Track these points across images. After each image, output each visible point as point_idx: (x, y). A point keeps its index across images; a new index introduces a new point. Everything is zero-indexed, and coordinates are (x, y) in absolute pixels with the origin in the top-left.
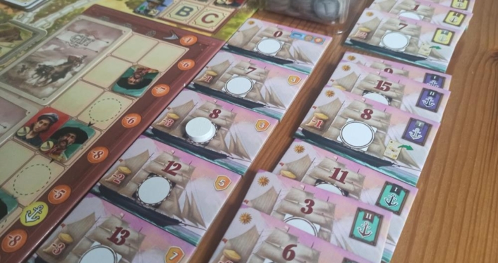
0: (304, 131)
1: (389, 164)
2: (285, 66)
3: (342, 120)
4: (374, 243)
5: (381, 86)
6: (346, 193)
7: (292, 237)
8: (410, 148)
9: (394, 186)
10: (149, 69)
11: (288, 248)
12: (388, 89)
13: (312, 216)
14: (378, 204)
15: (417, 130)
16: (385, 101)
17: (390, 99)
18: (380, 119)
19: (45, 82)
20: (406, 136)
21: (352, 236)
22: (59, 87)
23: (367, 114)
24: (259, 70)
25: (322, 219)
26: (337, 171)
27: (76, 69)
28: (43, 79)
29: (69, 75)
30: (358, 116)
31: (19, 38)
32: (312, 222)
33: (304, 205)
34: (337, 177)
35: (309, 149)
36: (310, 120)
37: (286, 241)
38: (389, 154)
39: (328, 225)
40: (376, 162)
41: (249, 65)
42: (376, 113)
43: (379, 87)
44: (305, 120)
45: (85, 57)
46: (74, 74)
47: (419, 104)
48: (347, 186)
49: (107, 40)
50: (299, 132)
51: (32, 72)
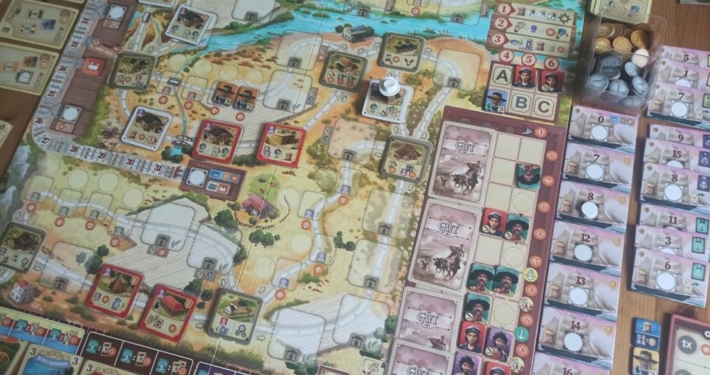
0: (644, 198)
1: (694, 207)
2: (616, 150)
3: (662, 185)
4: (703, 253)
5: (676, 155)
6: (680, 229)
7: (667, 258)
8: (702, 195)
9: (701, 219)
10: (533, 165)
11: (667, 264)
12: (680, 156)
13: (672, 245)
14: (697, 231)
15: (704, 183)
16: (680, 166)
17: (683, 163)
18: (682, 179)
19: (468, 188)
20: (699, 188)
21: (693, 251)
22: (481, 191)
23: (675, 178)
24: (602, 156)
25: (677, 246)
26: (671, 217)
27: (481, 174)
28: (465, 187)
29: (479, 180)
30: (670, 180)
31: (419, 155)
32: (672, 248)
33: (666, 240)
34: (672, 221)
35: (653, 208)
36: (645, 189)
37: (665, 261)
38: (693, 201)
39: (680, 248)
40: (688, 207)
41: (593, 153)
42: (680, 176)
43: (674, 156)
44: (642, 190)
45: (479, 162)
46: (482, 178)
47: (700, 164)
48: (680, 225)
49: (484, 144)
50: (642, 199)
51: (452, 183)
